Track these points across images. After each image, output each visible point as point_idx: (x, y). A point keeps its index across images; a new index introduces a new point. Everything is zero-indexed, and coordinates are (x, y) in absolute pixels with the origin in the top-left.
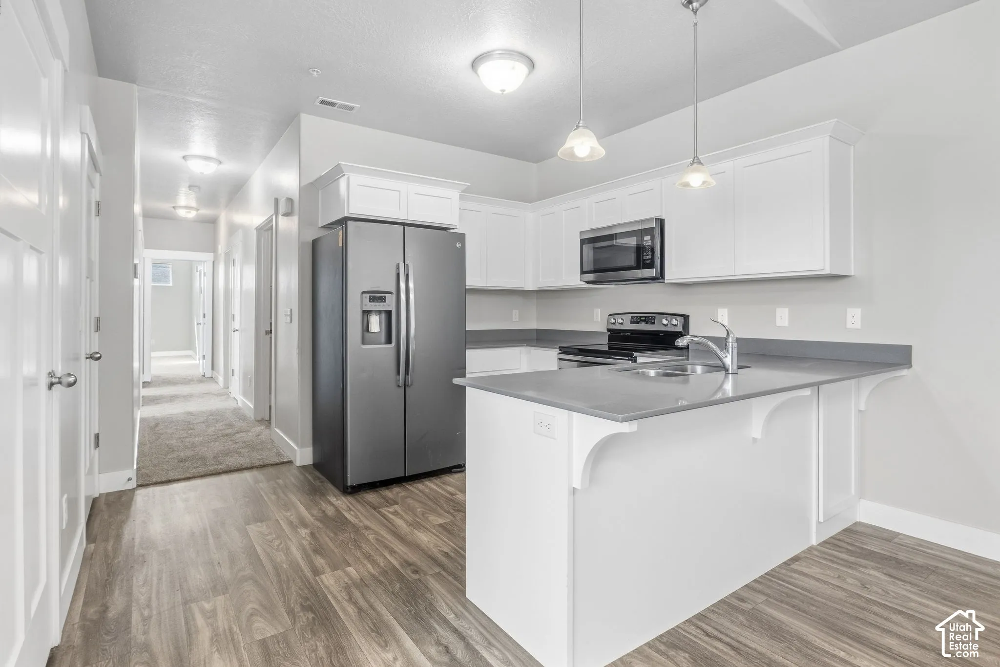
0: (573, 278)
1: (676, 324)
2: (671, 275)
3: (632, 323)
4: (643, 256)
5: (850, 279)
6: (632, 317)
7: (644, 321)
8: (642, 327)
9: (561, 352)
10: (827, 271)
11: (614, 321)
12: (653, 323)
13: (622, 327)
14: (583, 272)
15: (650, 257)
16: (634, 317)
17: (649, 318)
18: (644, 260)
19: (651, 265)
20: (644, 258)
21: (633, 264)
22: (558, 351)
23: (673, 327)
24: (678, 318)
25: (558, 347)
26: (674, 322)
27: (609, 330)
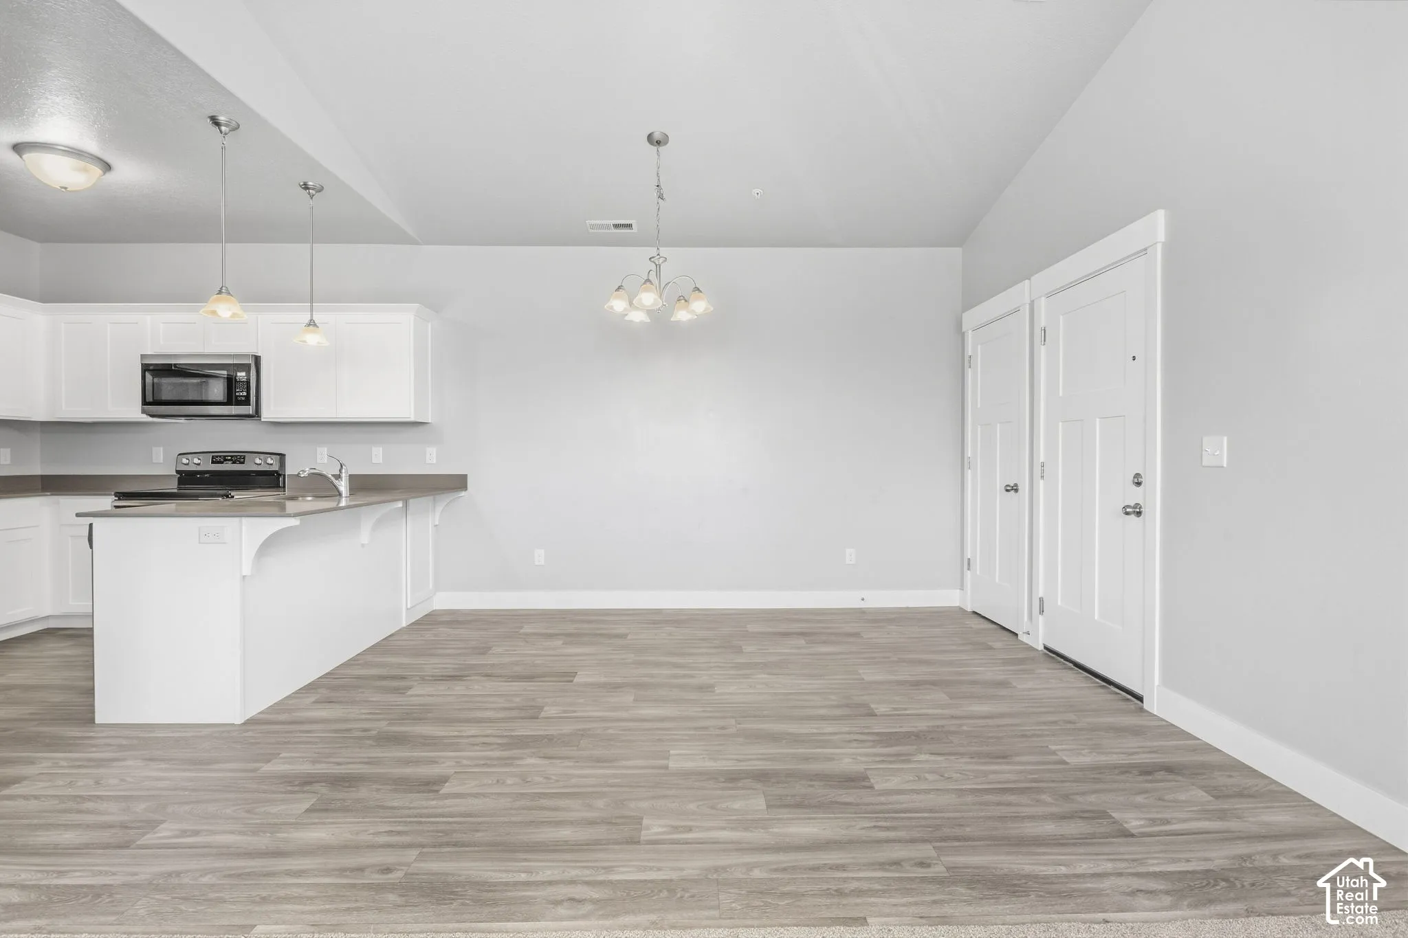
0: (132, 410)
1: (272, 464)
2: (267, 414)
3: (213, 462)
4: (236, 392)
5: (428, 425)
6: (213, 456)
7: (231, 460)
8: (228, 467)
9: (117, 498)
10: (412, 419)
11: (188, 461)
12: (243, 463)
13: (199, 468)
14: (145, 403)
15: (245, 394)
16: (217, 457)
17: (238, 458)
18: (237, 397)
19: (246, 402)
20: (237, 394)
21: (222, 399)
22: (114, 498)
23: (268, 466)
24: (273, 457)
25: (113, 493)
26: (269, 461)
27: (178, 472)
